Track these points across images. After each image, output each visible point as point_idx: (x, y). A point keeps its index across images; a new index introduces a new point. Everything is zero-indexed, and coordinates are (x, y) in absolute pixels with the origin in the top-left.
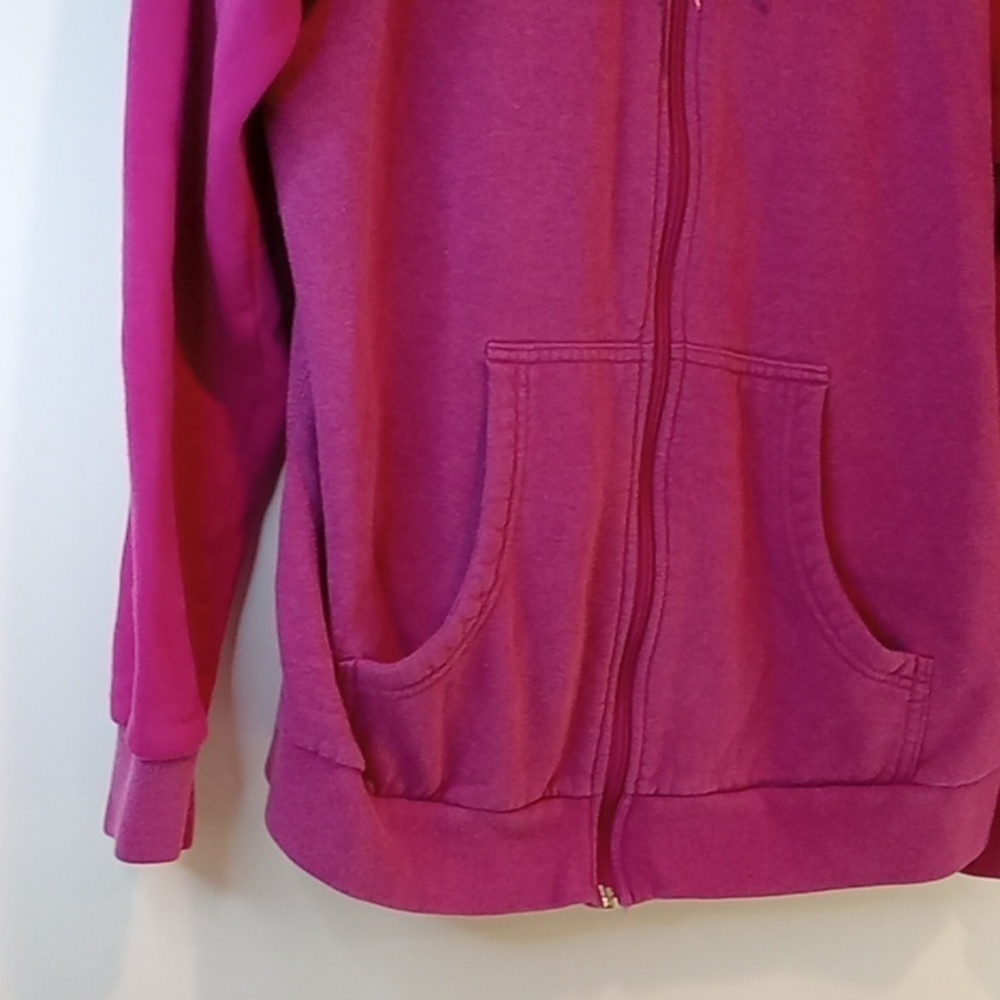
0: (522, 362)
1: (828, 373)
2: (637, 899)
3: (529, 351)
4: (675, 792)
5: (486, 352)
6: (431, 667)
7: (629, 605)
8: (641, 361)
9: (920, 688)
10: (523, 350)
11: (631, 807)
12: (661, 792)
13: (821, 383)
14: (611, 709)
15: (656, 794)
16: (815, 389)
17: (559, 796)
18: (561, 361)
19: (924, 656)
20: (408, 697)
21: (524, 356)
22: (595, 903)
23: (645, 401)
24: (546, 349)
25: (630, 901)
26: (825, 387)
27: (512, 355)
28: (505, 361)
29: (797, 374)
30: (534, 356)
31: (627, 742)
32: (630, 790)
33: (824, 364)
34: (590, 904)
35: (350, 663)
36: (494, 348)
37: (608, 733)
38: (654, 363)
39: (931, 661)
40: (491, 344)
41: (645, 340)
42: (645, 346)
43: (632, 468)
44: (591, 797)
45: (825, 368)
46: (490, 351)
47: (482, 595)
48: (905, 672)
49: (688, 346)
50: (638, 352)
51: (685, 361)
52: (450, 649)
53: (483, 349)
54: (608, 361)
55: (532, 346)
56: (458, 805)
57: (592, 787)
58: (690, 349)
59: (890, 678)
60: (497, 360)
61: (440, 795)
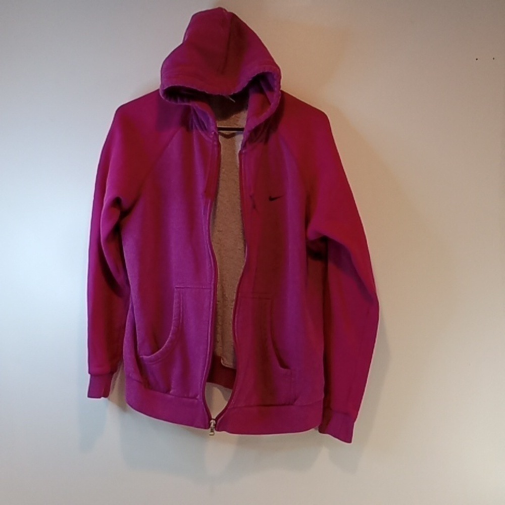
8: (211, 289)
19: (293, 370)
20: (153, 364)
47: (172, 342)
56: (171, 395)
60: (176, 288)
61: (168, 391)
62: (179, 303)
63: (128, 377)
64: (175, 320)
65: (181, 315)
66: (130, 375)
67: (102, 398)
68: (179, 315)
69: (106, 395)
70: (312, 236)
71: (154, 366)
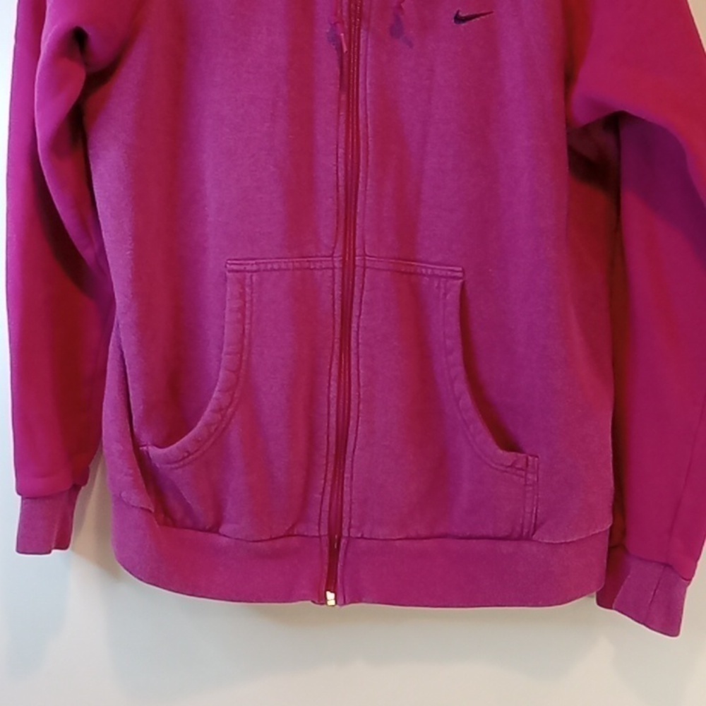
0: (248, 271)
1: (463, 271)
2: (347, 602)
3: (252, 264)
4: (373, 537)
5: (226, 267)
6: (188, 452)
7: (333, 420)
8: (333, 268)
9: (530, 476)
10: (248, 264)
11: (347, 545)
12: (365, 536)
13: (459, 278)
14: (329, 483)
15: (362, 537)
16: (455, 282)
17: (298, 535)
18: (273, 270)
19: (531, 456)
20: (177, 468)
21: (248, 268)
22: (317, 602)
23: (338, 293)
24: (263, 263)
25: (342, 602)
26: (461, 281)
27: (242, 268)
28: (237, 271)
29: (444, 273)
30: (255, 268)
31: (340, 503)
32: (345, 533)
33: (460, 266)
34: (314, 602)
35: (145, 448)
36: (231, 264)
37: (327, 497)
38: (343, 269)
39: (536, 459)
40: (229, 262)
41: (335, 255)
42: (335, 259)
43: (334, 334)
44: (320, 537)
45: (460, 269)
46: (228, 266)
47: (221, 409)
48: (519, 466)
49: (367, 258)
50: (331, 262)
51: (365, 268)
52: (198, 441)
53: (224, 265)
54: (309, 268)
55: (254, 262)
56: (225, 536)
57: (319, 530)
58: (369, 260)
59: (509, 469)
60: (232, 271)
61: (215, 529)
62: (242, 310)
63: (118, 499)
64: (228, 354)
65: (246, 342)
66: (123, 494)
67: (55, 552)
68: (242, 342)
69: (63, 544)
70: (582, 116)
71: (180, 471)
